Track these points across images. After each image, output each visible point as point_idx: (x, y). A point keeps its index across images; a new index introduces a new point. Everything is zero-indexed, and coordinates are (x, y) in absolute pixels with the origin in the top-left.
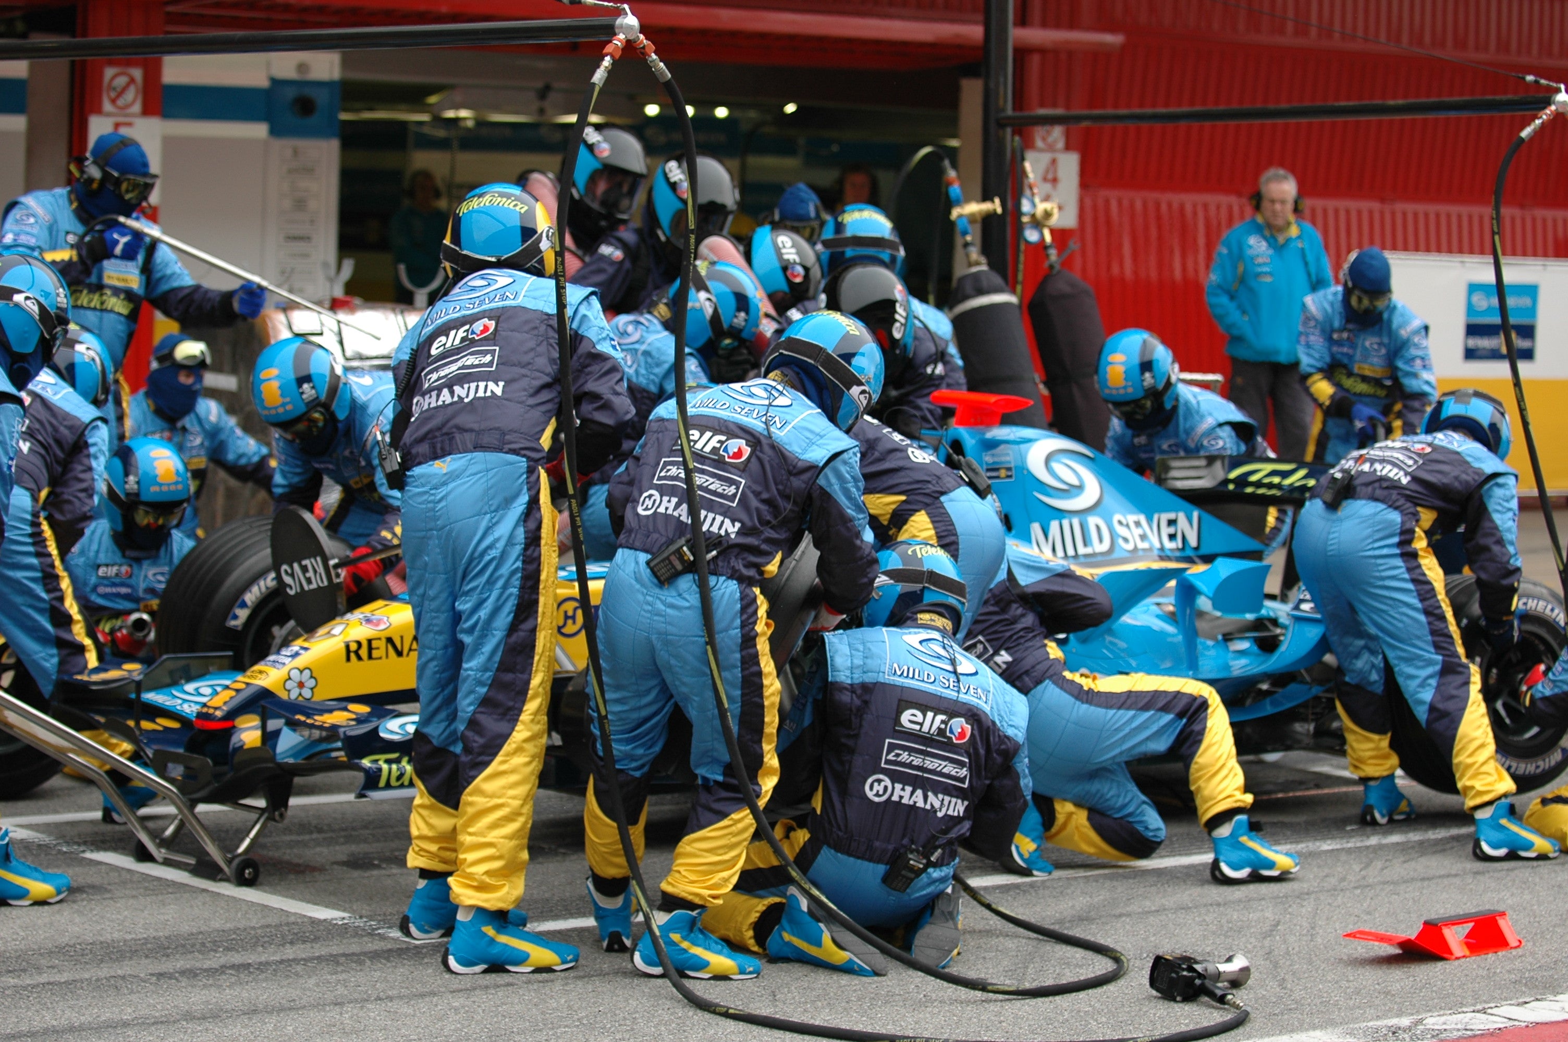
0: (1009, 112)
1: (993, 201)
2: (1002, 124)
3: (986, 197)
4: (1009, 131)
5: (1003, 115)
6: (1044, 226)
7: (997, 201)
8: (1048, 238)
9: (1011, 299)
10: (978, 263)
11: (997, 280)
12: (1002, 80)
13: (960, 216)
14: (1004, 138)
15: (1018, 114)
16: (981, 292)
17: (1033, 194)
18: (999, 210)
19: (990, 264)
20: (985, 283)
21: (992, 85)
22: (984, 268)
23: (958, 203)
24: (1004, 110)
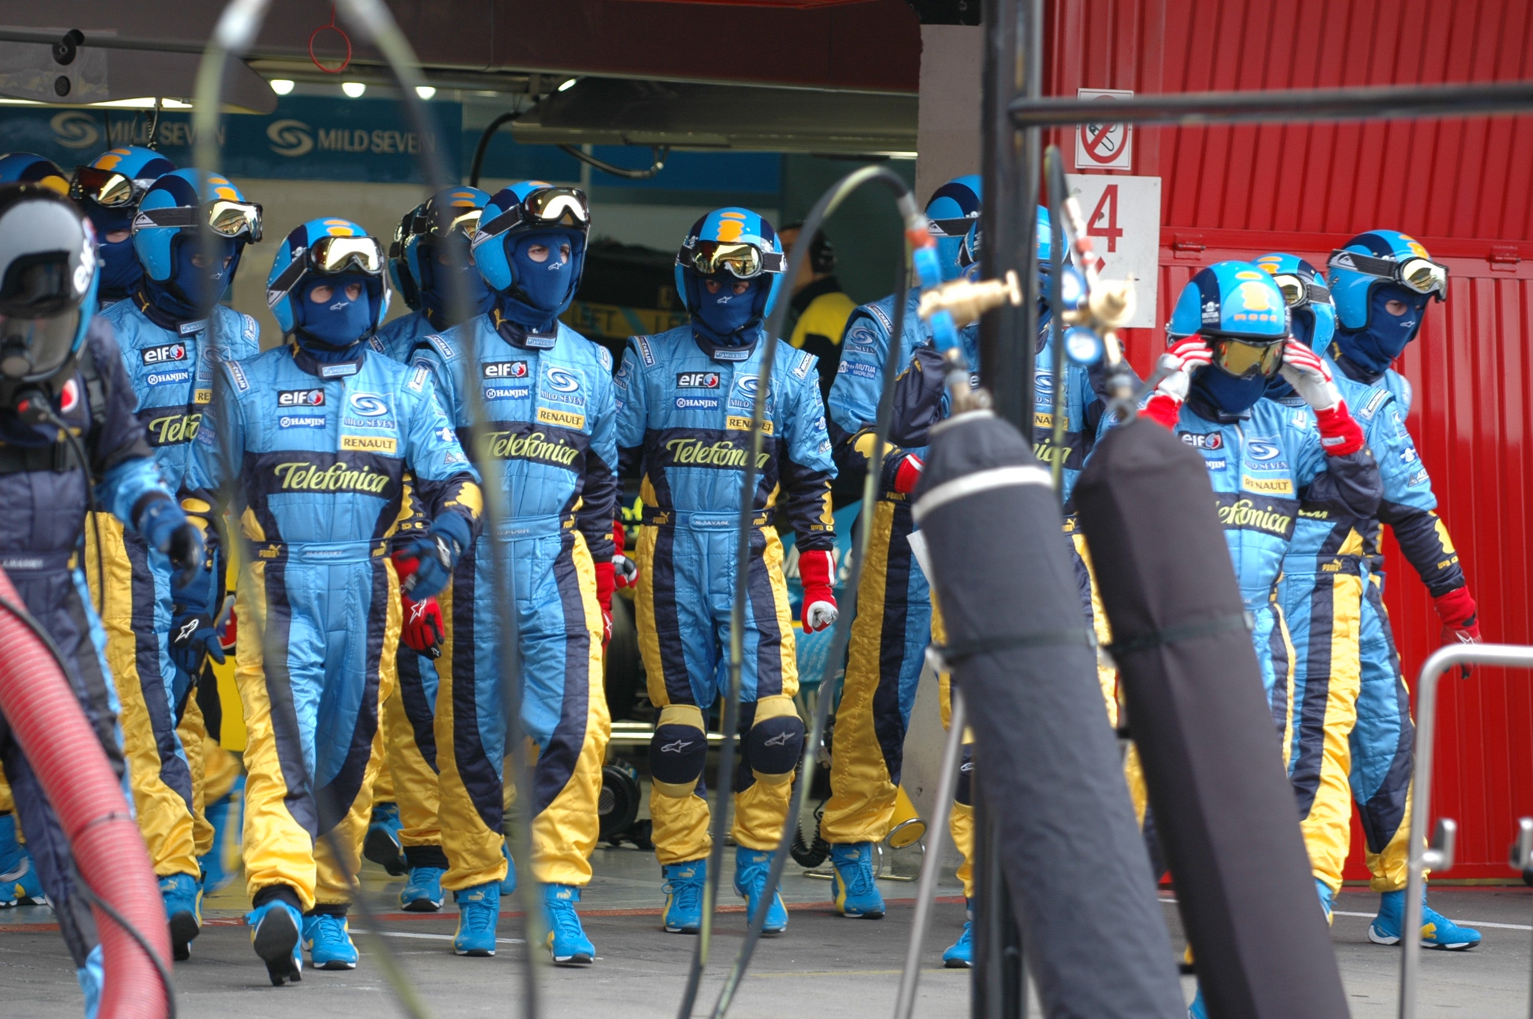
0: (1036, 96)
1: (1004, 281)
2: (1019, 122)
3: (987, 273)
4: (1035, 134)
5: (1020, 102)
6: (1106, 329)
7: (1011, 276)
8: (1115, 356)
9: (1044, 477)
10: (973, 406)
11: (1012, 437)
12: (1020, 30)
13: (938, 309)
14: (1024, 149)
15: (1053, 100)
16: (978, 464)
17: (1084, 265)
18: (1016, 298)
19: (994, 407)
20: (986, 447)
21: (1000, 42)
22: (985, 414)
23: (931, 283)
24: (1023, 93)
